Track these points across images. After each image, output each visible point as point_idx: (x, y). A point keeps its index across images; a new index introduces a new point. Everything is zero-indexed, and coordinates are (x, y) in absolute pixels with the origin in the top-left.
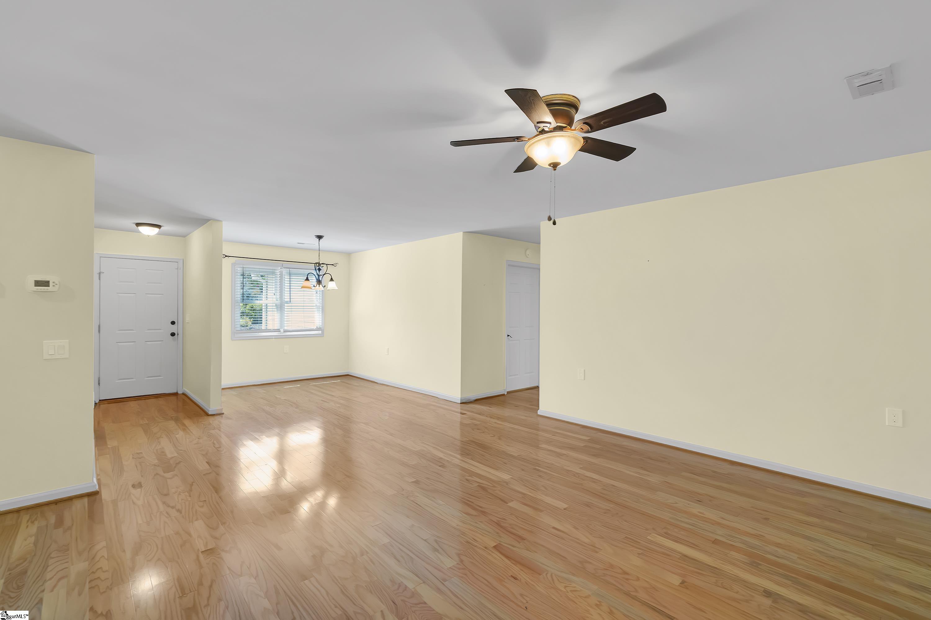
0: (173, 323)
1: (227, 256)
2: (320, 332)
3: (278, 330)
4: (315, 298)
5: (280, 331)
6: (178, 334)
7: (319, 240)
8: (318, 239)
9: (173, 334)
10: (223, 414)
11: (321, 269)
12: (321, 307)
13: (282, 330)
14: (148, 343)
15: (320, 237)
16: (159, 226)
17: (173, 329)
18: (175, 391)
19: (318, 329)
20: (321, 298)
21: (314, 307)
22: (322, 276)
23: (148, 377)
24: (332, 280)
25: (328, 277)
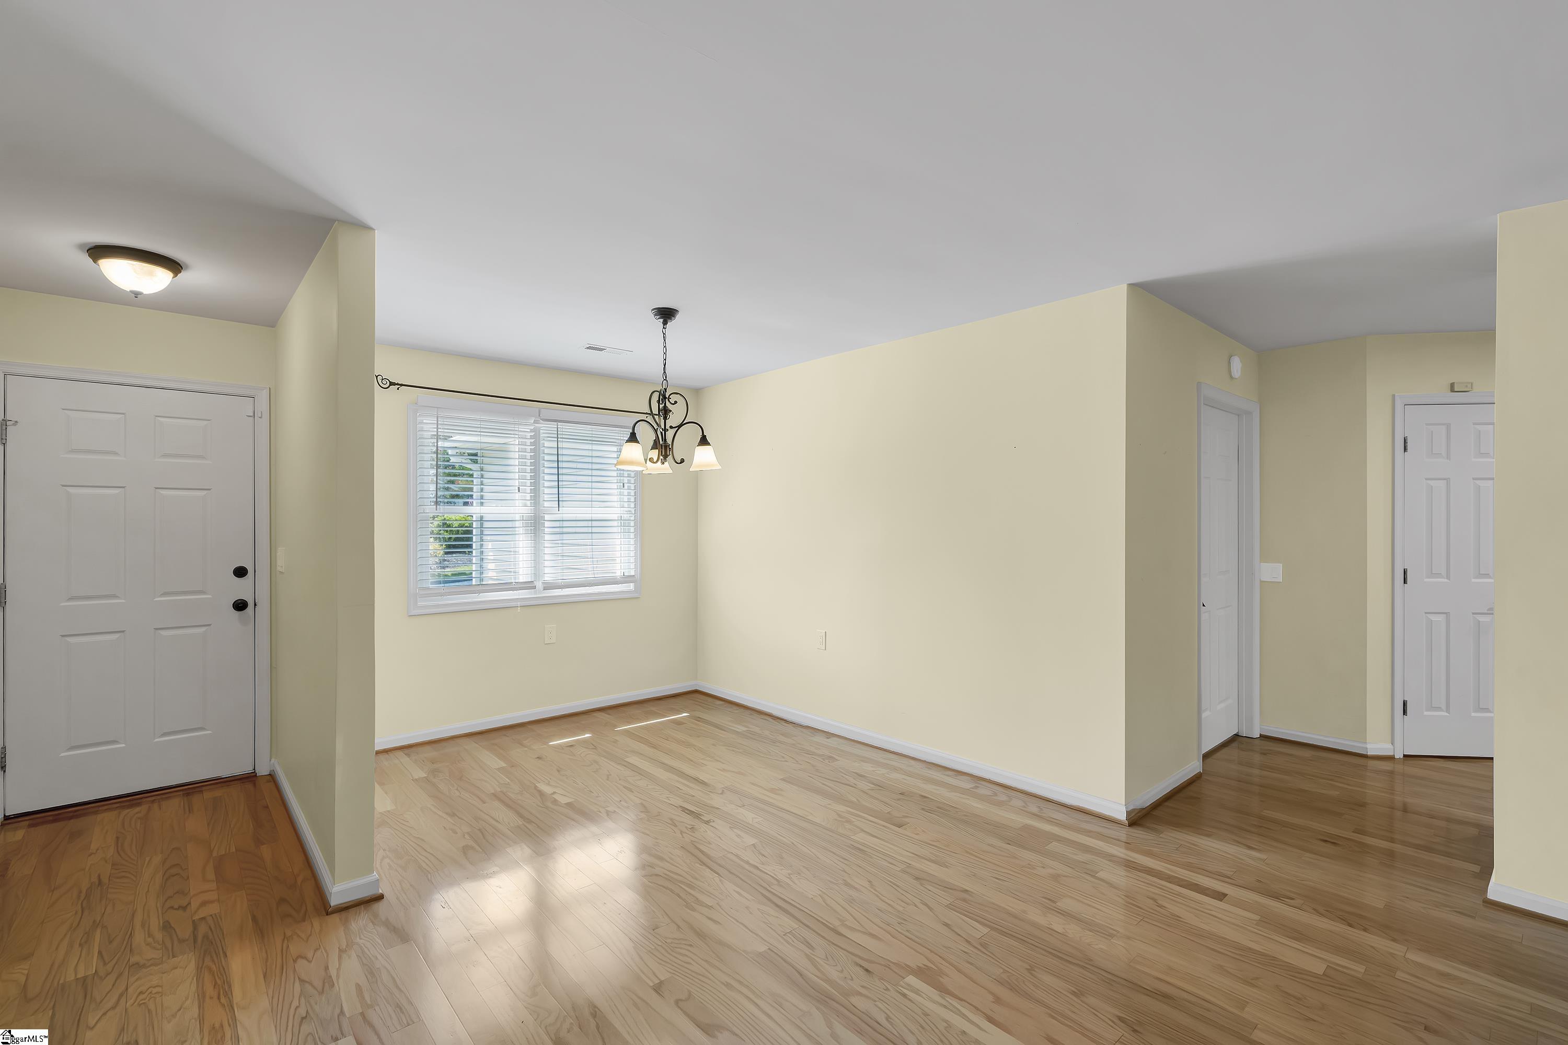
0: (240, 572)
1: (394, 384)
2: (631, 586)
3: (529, 586)
4: (615, 498)
5: (534, 587)
6: (255, 605)
7: (665, 323)
8: (662, 320)
9: (240, 606)
10: (380, 897)
11: (671, 411)
12: (632, 524)
13: (539, 585)
14: (164, 633)
15: (666, 314)
16: (174, 266)
17: (242, 589)
18: (248, 769)
19: (626, 579)
20: (632, 499)
21: (615, 523)
22: (673, 431)
23: (165, 734)
24: (704, 441)
25: (689, 434)
